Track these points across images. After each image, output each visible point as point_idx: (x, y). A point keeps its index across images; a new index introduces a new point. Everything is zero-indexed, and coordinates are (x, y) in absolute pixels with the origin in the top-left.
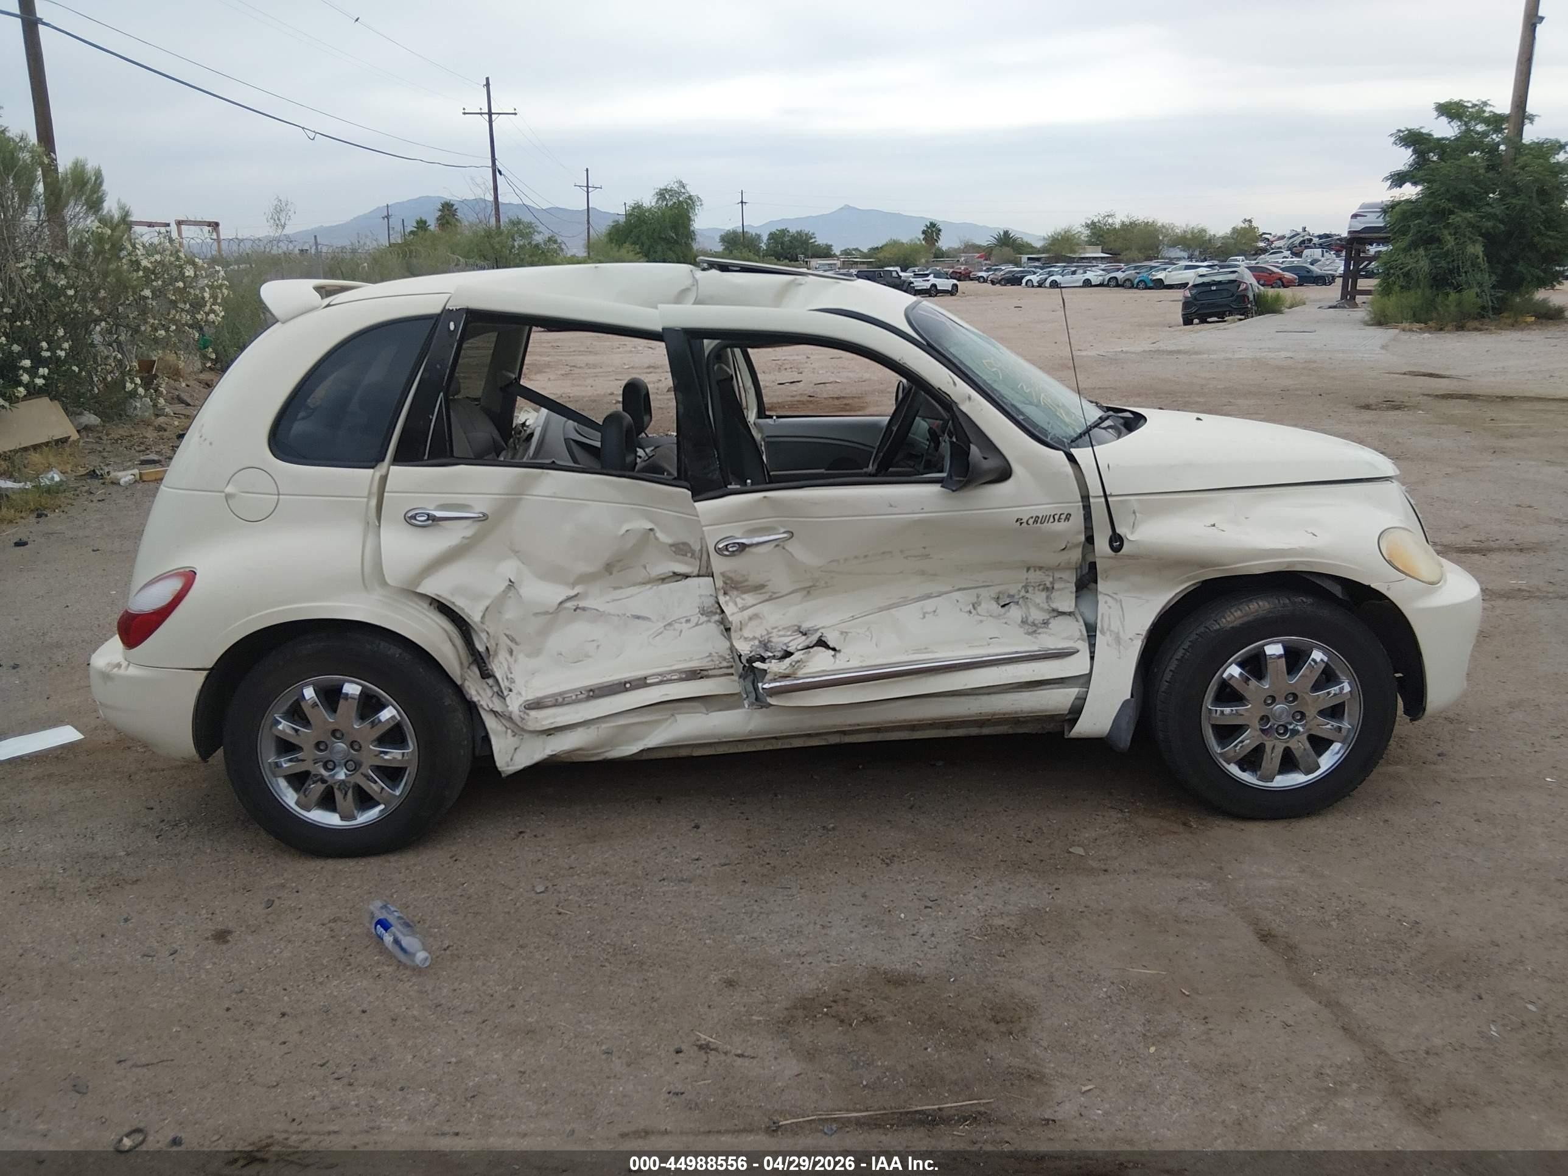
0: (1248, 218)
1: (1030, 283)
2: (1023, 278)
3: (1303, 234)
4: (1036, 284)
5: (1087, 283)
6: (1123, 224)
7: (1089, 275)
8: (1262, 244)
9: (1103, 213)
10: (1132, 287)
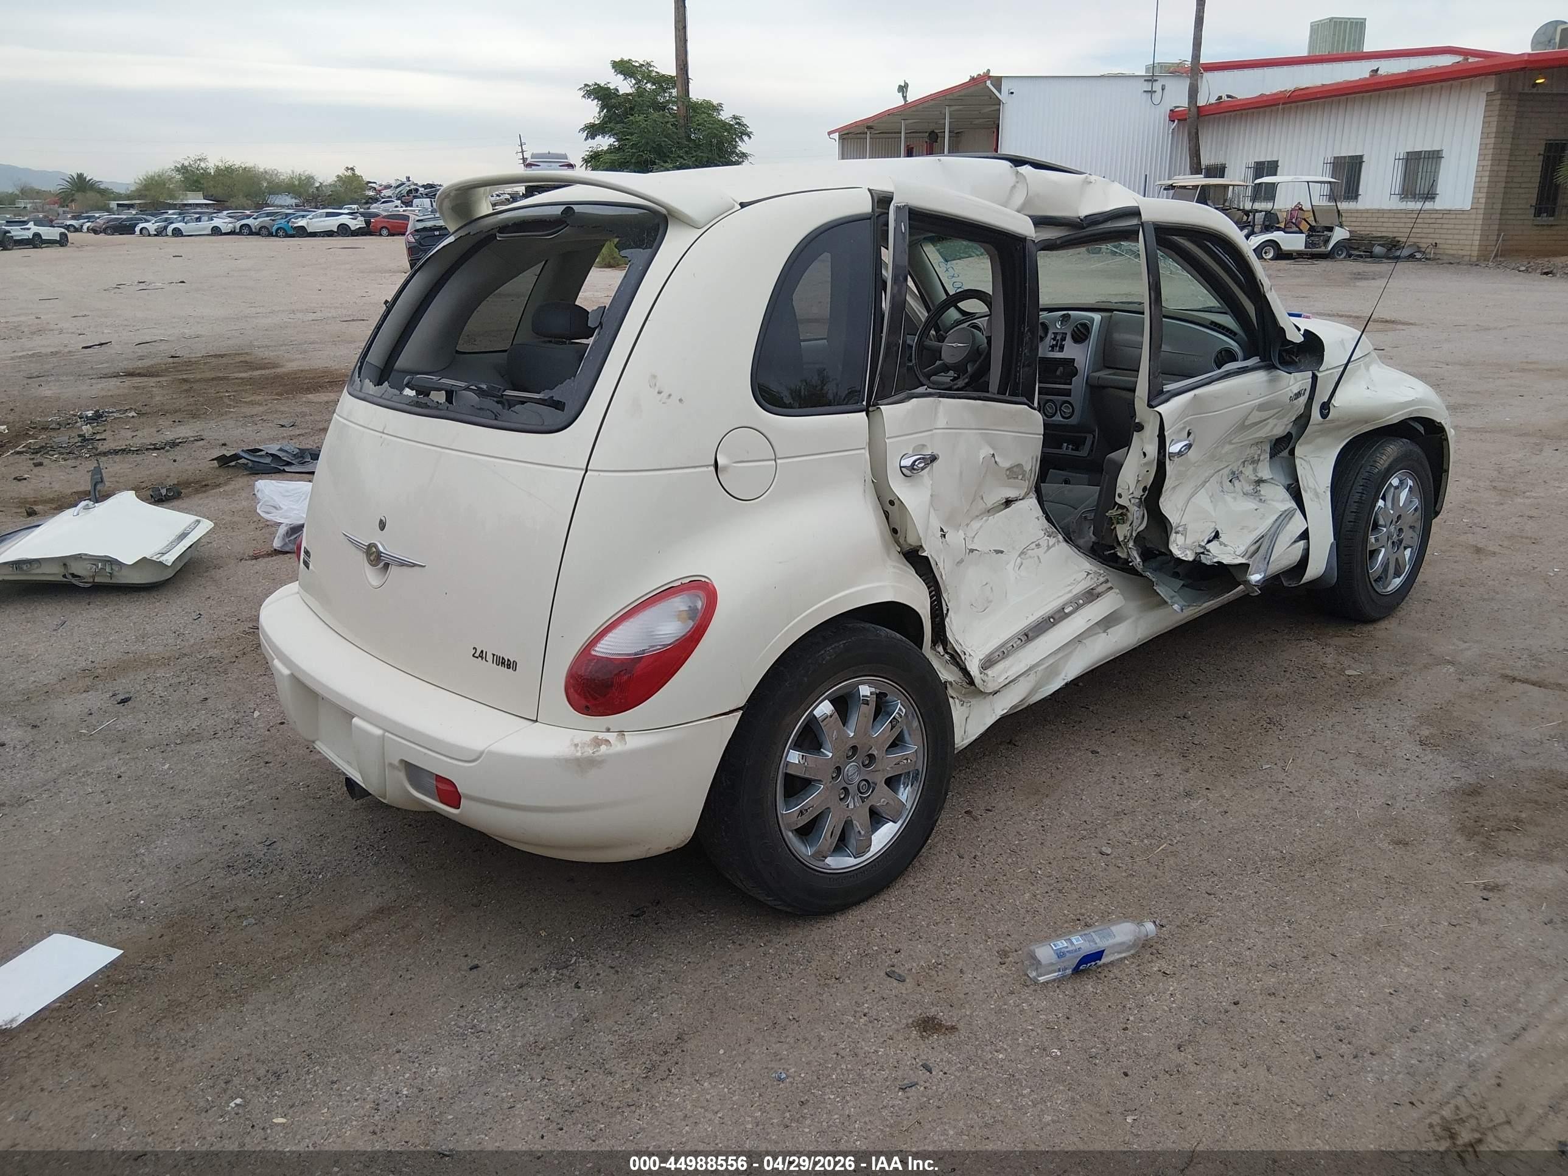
0: (350, 167)
1: (144, 231)
2: (136, 225)
3: (408, 183)
4: (153, 232)
5: (216, 231)
6: (218, 169)
7: (217, 222)
8: (371, 193)
9: (193, 157)
10: (270, 235)
